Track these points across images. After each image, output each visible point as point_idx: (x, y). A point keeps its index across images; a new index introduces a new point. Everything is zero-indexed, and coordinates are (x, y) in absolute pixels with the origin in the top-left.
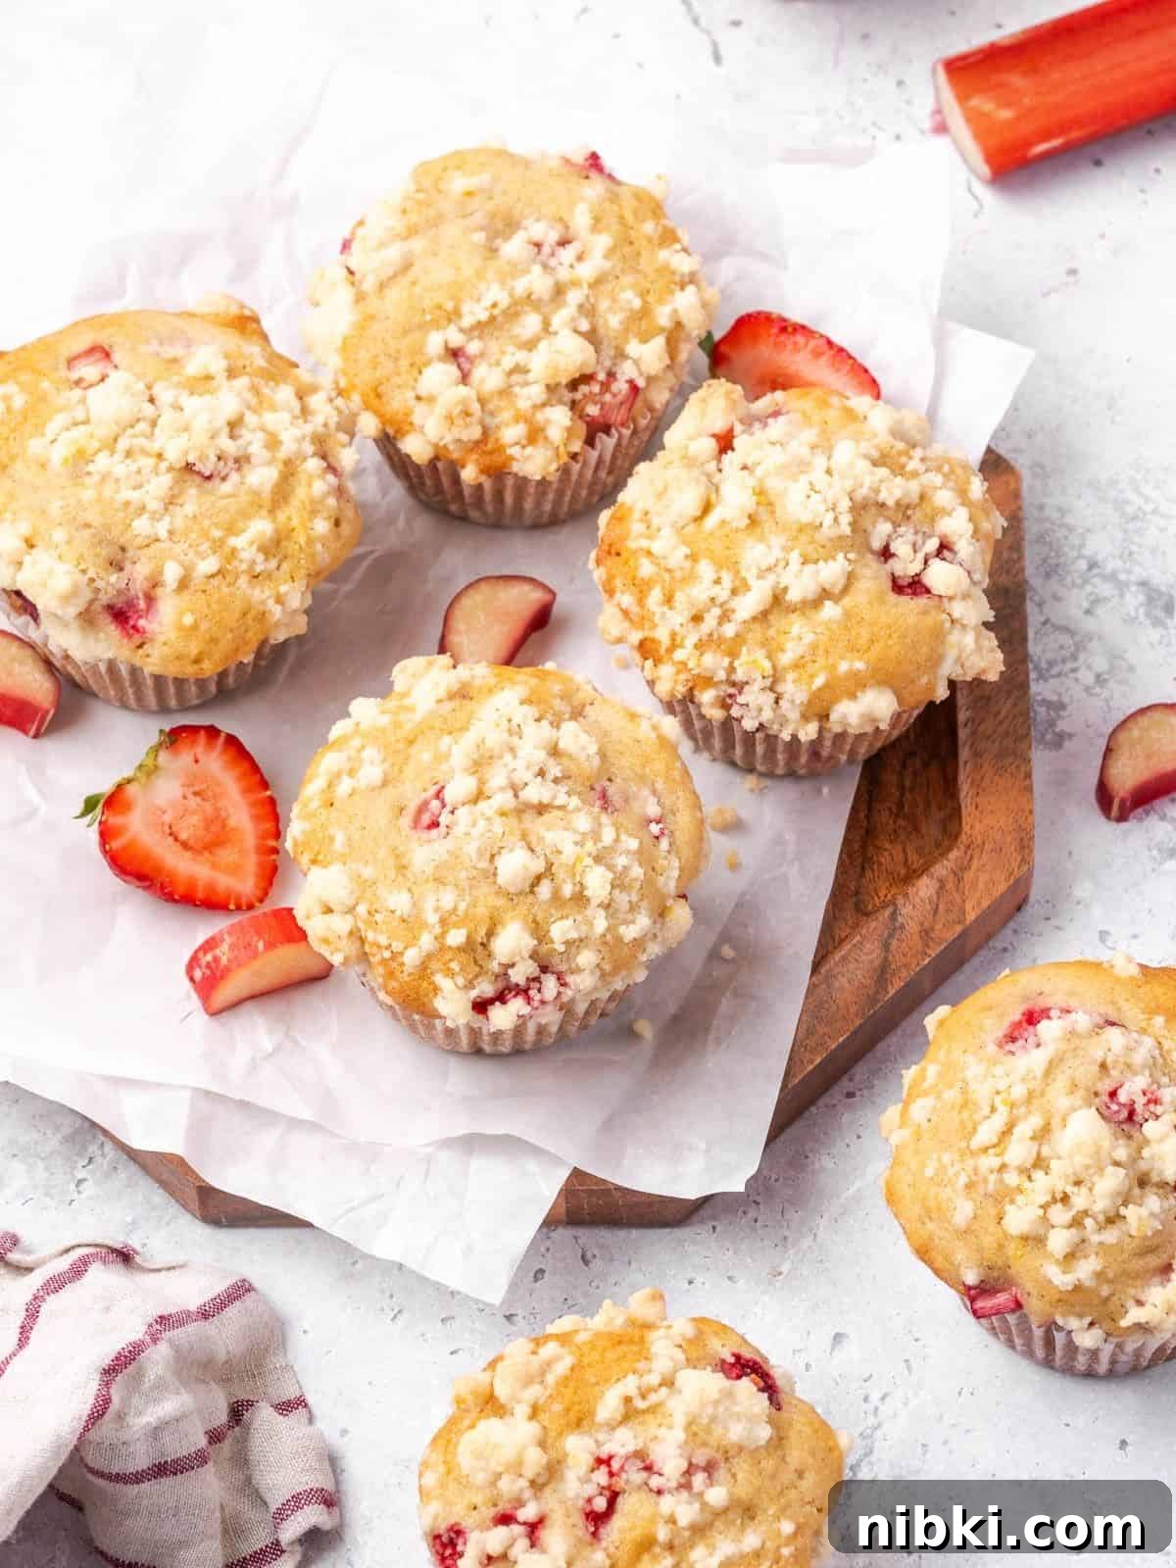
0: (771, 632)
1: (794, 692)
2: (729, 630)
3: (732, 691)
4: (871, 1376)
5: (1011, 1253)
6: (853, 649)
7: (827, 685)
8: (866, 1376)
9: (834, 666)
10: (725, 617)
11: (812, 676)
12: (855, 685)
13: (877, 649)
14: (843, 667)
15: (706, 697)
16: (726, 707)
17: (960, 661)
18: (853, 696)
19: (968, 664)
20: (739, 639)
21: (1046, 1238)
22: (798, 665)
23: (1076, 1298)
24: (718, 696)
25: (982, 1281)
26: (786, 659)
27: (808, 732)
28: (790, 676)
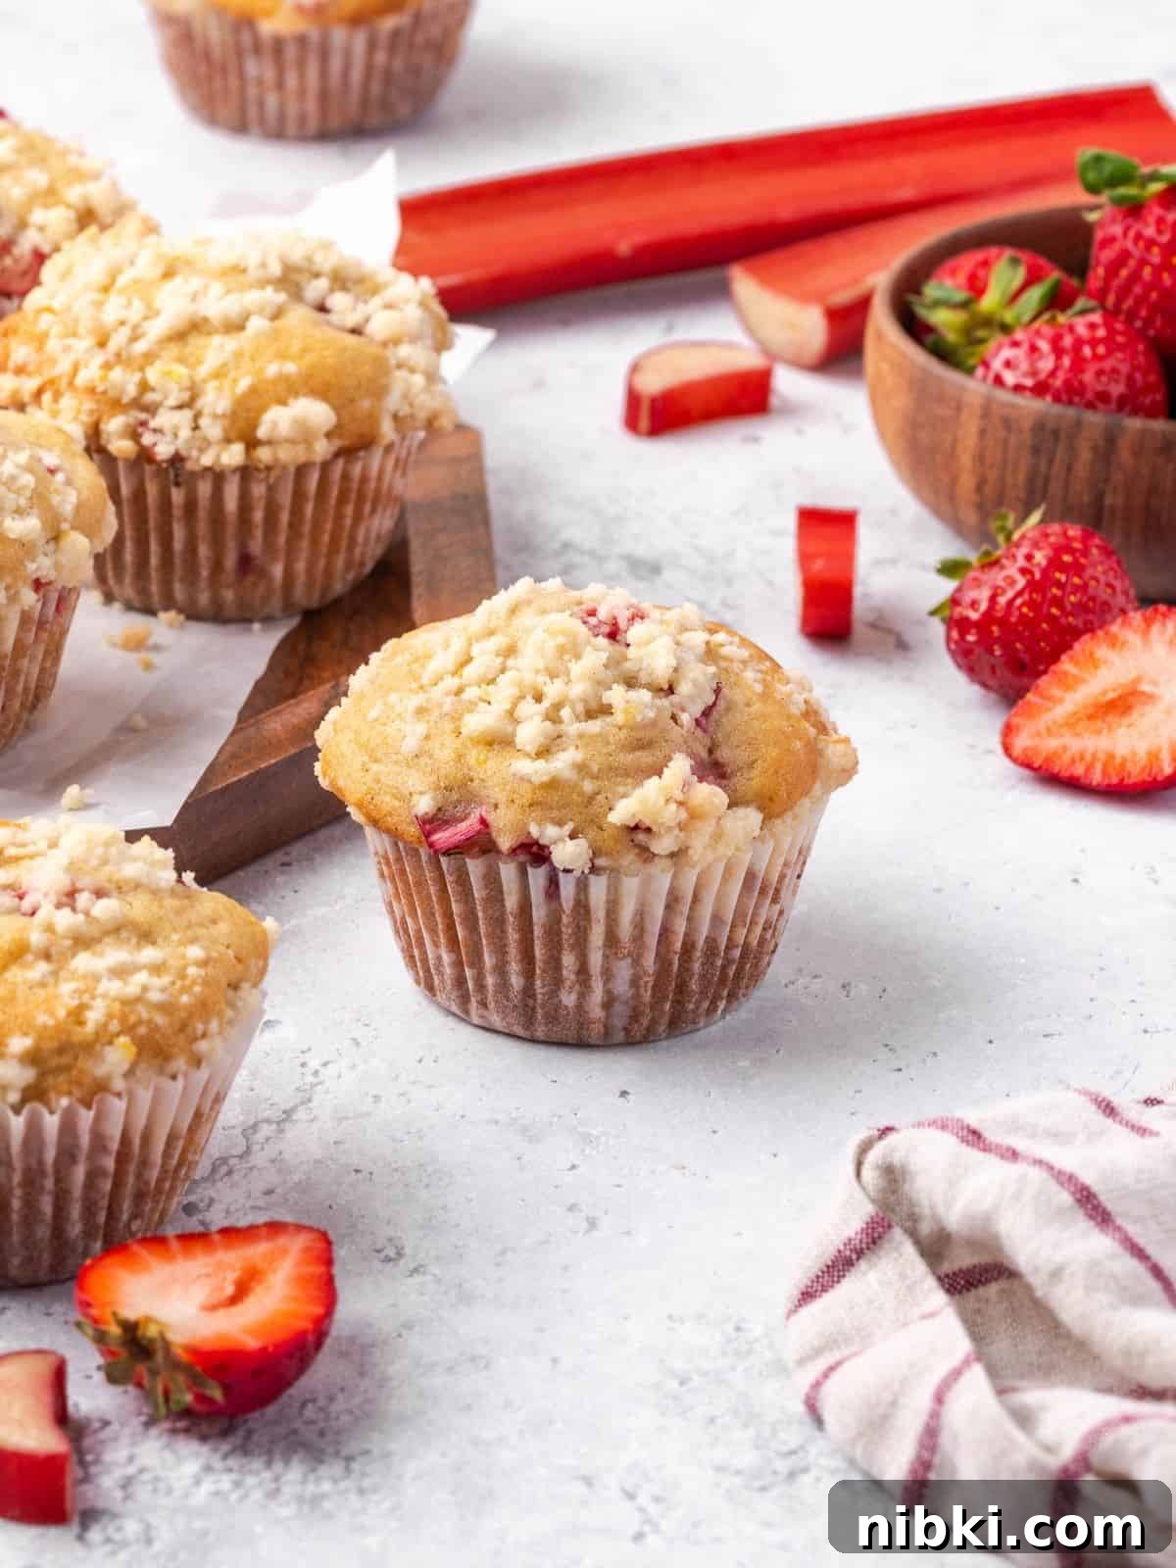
0: (187, 350)
1: (216, 401)
2: (140, 347)
3: (143, 416)
4: (309, 1049)
5: (472, 762)
6: (283, 356)
7: (253, 391)
8: (305, 1048)
9: (261, 370)
10: (134, 338)
11: (235, 381)
12: (286, 390)
13: (311, 358)
14: (272, 370)
15: (114, 425)
16: (135, 436)
17: (406, 396)
18: (283, 402)
19: (417, 402)
20: (149, 357)
21: (514, 735)
22: (218, 374)
23: (551, 797)
24: (128, 426)
25: (439, 809)
26: (203, 371)
27: (233, 455)
28: (212, 385)
